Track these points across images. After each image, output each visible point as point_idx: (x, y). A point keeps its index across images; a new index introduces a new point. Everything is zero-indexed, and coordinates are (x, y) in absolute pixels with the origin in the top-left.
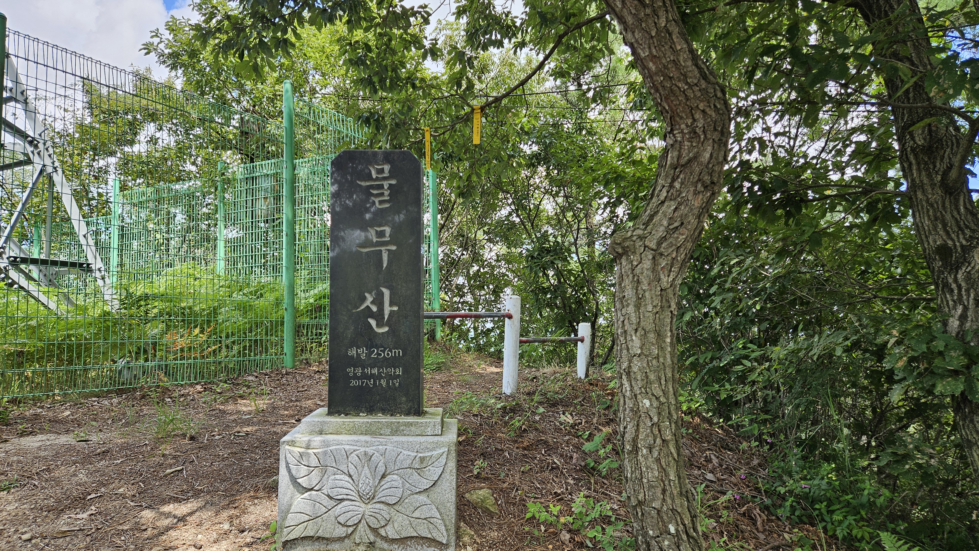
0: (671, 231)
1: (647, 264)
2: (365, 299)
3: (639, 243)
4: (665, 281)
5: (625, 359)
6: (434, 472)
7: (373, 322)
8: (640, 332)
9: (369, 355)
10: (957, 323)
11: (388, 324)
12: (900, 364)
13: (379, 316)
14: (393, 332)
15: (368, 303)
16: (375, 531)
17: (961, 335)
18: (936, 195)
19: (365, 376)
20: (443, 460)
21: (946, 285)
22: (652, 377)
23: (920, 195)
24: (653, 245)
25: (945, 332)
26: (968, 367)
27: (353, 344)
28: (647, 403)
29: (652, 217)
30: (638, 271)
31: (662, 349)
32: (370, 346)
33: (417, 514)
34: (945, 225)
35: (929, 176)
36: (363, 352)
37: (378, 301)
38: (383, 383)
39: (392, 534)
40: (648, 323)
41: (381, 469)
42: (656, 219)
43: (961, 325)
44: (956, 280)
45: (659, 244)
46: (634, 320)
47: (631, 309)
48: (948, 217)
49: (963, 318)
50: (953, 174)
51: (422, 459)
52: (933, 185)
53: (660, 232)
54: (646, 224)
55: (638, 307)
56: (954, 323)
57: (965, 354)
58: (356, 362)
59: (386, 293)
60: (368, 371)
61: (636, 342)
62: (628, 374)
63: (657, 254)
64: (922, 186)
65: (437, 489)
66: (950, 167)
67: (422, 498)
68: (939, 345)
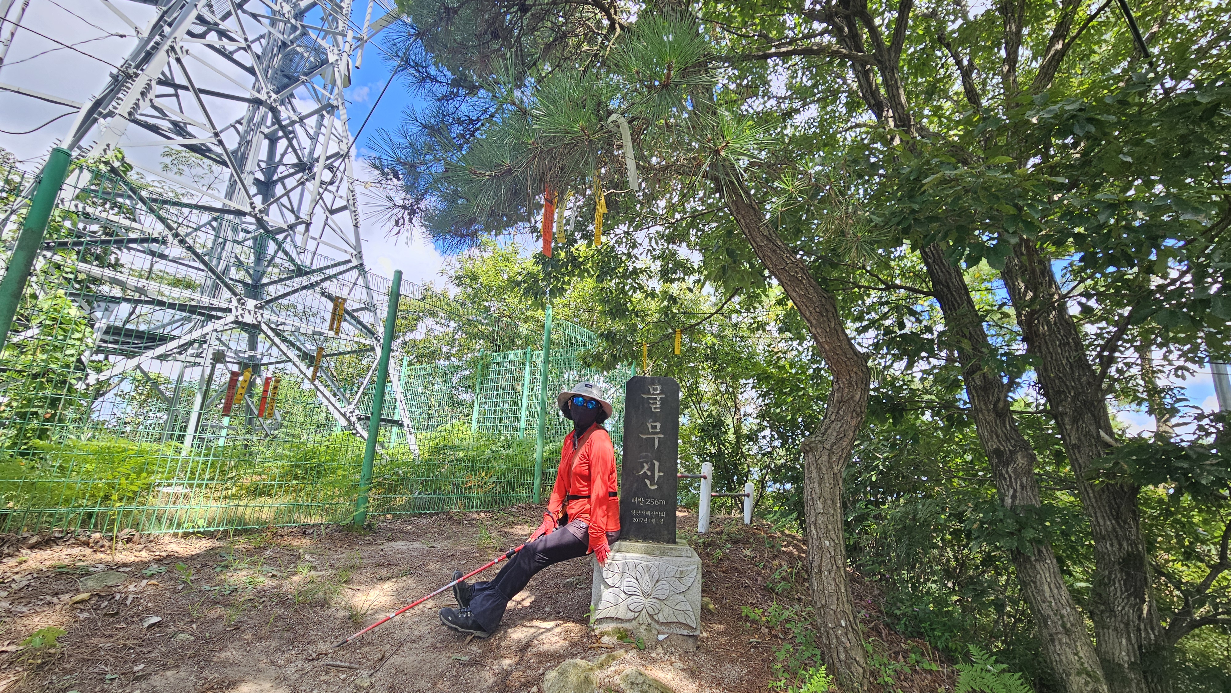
0: (839, 439)
1: (825, 458)
2: (643, 467)
3: (820, 445)
4: (836, 469)
5: (813, 515)
6: (688, 581)
7: (648, 482)
8: (822, 499)
9: (645, 503)
10: (1010, 501)
11: (657, 484)
12: (975, 526)
13: (651, 478)
14: (660, 488)
15: (645, 470)
16: (651, 616)
17: (1013, 508)
18: (991, 417)
19: (642, 516)
20: (694, 573)
21: (1001, 475)
22: (830, 527)
23: (980, 416)
24: (828, 447)
25: (1003, 506)
26: (1020, 531)
27: (636, 495)
28: (827, 543)
29: (826, 430)
30: (819, 462)
31: (835, 510)
32: (646, 498)
33: (677, 607)
34: (998, 437)
35: (985, 404)
36: (641, 501)
37: (651, 468)
38: (653, 521)
39: (662, 620)
40: (827, 495)
41: (656, 577)
42: (829, 431)
43: (1013, 502)
44: (1007, 472)
45: (832, 447)
46: (818, 491)
47: (816, 485)
48: (999, 431)
49: (1014, 497)
50: (1001, 405)
51: (682, 572)
52: (988, 411)
53: (832, 439)
54: (824, 434)
55: (820, 484)
56: (1008, 501)
57: (1017, 522)
58: (637, 507)
59: (657, 464)
60: (644, 513)
61: (820, 505)
62: (815, 525)
63: (831, 452)
64: (981, 411)
65: (690, 592)
66: (998, 400)
67: (681, 597)
68: (1000, 514)
